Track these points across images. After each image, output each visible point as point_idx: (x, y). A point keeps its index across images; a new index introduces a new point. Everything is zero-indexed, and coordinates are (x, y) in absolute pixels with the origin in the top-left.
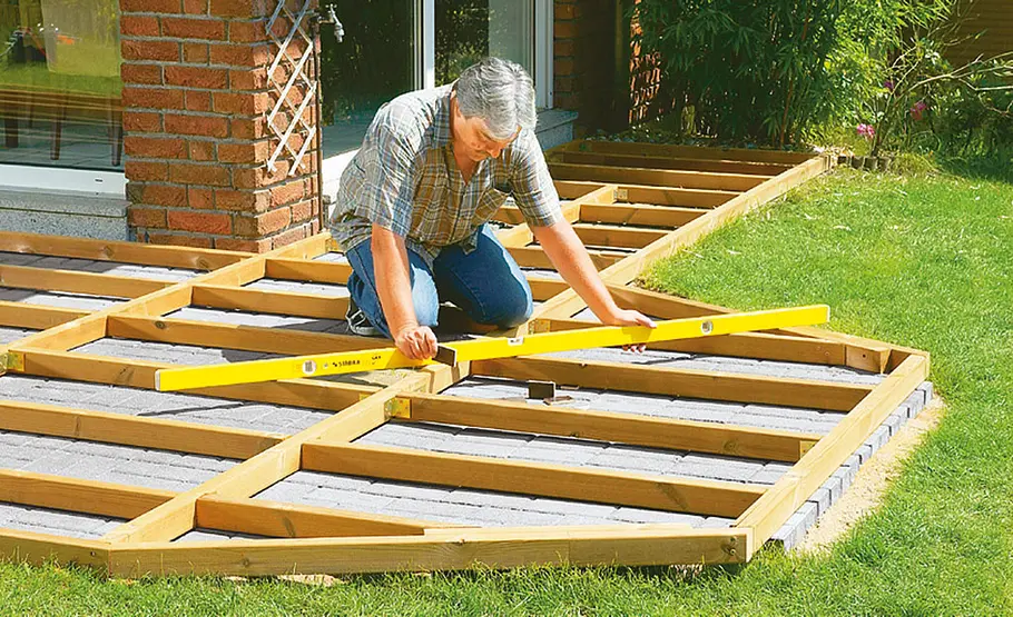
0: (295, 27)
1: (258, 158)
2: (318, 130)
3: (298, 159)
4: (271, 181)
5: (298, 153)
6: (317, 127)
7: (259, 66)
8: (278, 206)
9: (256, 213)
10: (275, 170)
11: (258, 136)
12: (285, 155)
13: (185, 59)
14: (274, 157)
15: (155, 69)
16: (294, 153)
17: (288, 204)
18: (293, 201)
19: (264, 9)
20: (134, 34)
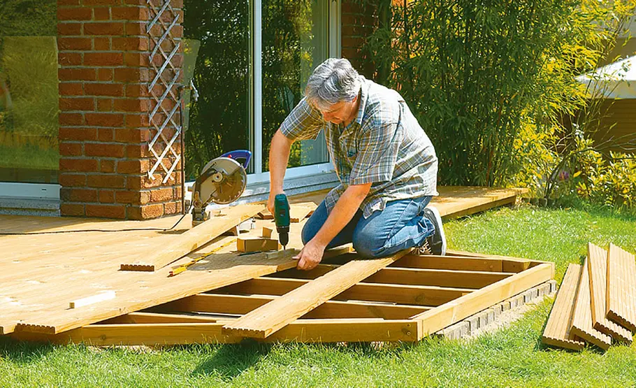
0: (168, 90)
1: (143, 169)
2: (182, 158)
3: (169, 173)
4: (151, 185)
5: (169, 170)
6: (182, 156)
7: (144, 112)
8: (155, 202)
9: (141, 204)
10: (154, 178)
11: (142, 156)
12: (160, 170)
13: (98, 109)
14: (153, 170)
15: (79, 116)
16: (166, 170)
17: (162, 201)
18: (165, 201)
19: (147, 77)
20: (67, 94)
